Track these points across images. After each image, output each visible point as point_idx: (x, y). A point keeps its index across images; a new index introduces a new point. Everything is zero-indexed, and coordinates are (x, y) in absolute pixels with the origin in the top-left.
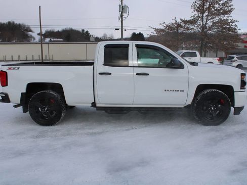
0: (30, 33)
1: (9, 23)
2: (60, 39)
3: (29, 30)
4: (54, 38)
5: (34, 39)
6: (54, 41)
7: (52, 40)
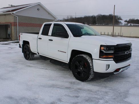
0: (120, 21)
1: (110, 15)
2: (138, 24)
3: (120, 19)
4: (134, 24)
5: (122, 24)
6: (133, 25)
7: (132, 24)
